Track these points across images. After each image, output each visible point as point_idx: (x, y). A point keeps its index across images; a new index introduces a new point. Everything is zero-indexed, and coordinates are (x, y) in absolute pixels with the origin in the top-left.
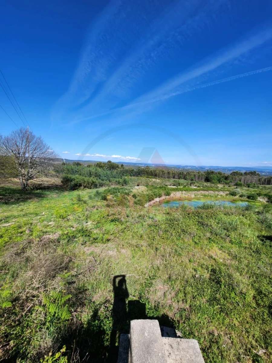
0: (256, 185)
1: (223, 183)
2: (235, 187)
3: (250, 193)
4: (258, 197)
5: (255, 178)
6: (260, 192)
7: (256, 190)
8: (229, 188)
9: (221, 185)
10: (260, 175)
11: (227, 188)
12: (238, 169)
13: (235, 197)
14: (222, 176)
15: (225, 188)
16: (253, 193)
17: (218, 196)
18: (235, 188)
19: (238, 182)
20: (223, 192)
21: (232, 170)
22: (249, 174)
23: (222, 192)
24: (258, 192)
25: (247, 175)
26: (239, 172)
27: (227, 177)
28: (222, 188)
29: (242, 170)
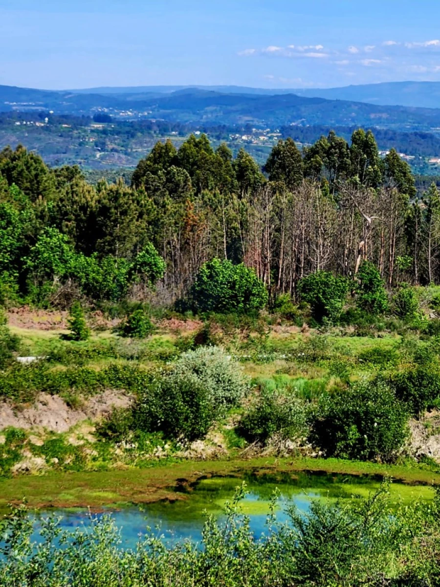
0: (385, 294)
1: (67, 297)
2: (191, 327)
3: (333, 381)
4: (411, 423)
5: (371, 210)
6: (418, 358)
7: (387, 341)
8: (128, 344)
9: (44, 316)
10: (413, 172)
11: (110, 352)
12: (210, 115)
13: (198, 445)
14: (46, 204)
15: (81, 357)
16: (362, 377)
17: (16, 457)
18: (183, 346)
19: (216, 262)
20: (71, 404)
21: (145, 127)
22: (312, 171)
23: (56, 402)
24: (403, 368)
25: (292, 184)
26: (213, 144)
27: (104, 210)
28: (54, 358)
29: (248, 129)
